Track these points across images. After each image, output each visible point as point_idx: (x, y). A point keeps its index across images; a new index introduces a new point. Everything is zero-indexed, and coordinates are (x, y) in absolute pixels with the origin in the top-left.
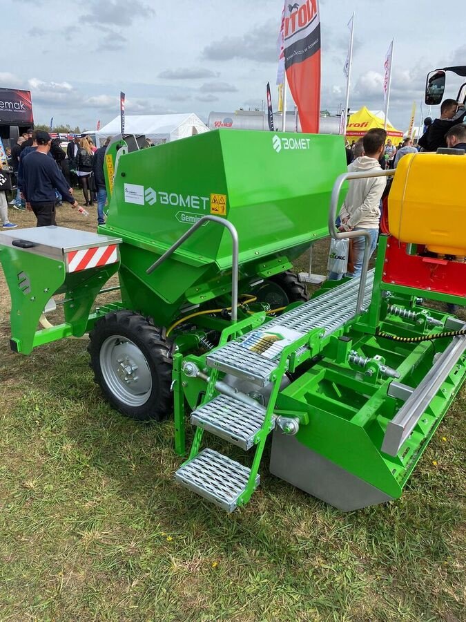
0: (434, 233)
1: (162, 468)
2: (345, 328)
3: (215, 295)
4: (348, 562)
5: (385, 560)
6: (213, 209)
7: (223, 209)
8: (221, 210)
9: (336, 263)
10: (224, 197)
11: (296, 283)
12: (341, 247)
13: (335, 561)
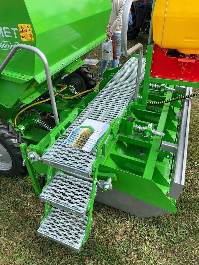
0: (187, 40)
1: (29, 209)
2: (128, 109)
3: (40, 93)
4: (150, 253)
5: (170, 246)
6: (23, 37)
7: (31, 36)
8: (29, 37)
9: (107, 56)
10: (30, 26)
11: (87, 72)
12: (108, 46)
13: (143, 254)
